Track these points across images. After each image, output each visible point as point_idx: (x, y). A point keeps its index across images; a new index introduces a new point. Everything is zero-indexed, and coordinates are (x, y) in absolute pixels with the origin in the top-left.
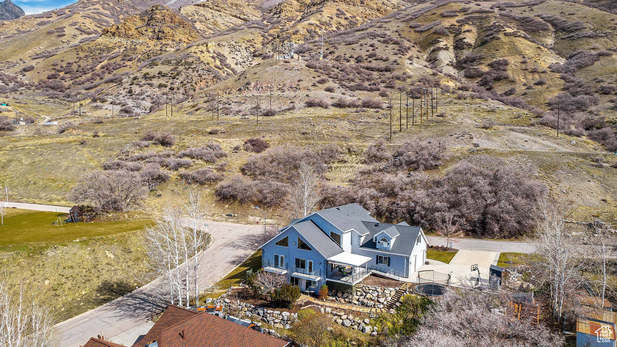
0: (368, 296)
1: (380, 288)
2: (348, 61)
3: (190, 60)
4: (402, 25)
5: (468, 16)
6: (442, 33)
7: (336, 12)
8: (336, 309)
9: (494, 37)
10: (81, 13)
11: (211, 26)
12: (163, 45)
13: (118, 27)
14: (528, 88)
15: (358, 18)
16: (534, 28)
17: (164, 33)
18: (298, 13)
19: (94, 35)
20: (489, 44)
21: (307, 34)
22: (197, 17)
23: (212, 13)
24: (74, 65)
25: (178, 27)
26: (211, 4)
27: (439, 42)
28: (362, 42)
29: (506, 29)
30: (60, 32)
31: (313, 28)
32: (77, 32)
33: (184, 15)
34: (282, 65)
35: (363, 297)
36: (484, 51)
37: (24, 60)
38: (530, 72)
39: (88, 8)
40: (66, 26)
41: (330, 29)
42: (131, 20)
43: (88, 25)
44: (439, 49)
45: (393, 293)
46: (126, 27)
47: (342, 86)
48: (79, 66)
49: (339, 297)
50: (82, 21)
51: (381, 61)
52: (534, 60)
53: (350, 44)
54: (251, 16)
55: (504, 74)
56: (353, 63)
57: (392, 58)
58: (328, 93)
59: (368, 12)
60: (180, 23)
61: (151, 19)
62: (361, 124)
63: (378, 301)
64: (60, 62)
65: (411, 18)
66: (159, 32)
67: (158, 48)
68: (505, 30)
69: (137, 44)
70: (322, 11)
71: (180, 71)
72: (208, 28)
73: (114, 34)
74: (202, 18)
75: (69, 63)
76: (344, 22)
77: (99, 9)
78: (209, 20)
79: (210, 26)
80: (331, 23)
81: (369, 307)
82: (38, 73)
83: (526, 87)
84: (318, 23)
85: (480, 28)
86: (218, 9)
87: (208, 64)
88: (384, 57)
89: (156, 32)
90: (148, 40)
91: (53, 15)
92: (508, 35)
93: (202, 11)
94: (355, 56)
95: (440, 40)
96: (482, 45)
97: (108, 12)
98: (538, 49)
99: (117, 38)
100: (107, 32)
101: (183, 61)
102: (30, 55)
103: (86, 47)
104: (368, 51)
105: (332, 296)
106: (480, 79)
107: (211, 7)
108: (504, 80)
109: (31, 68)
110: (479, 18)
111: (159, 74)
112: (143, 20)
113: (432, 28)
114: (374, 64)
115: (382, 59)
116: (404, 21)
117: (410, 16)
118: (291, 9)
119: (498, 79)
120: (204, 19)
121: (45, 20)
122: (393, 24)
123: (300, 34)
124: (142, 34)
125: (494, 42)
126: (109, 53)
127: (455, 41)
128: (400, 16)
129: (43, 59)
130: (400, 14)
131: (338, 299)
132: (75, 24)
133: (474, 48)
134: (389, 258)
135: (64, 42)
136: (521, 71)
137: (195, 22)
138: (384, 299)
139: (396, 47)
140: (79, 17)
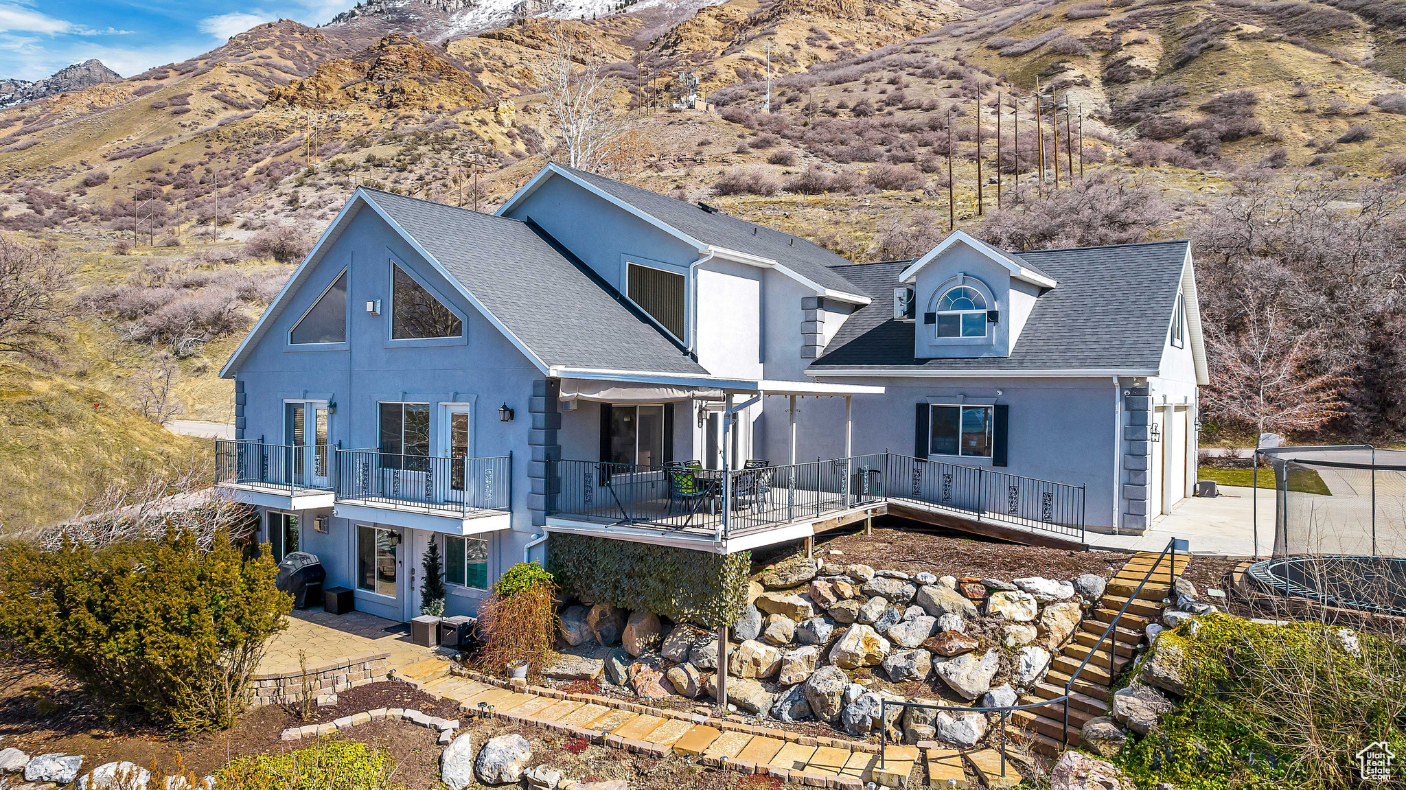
0: (855, 641)
1: (950, 580)
2: (835, 115)
3: (449, 133)
4: (968, 48)
5: (1134, 12)
6: (1069, 52)
7: (807, 34)
8: (576, 742)
9: (1212, 46)
10: (228, 65)
11: (516, 81)
12: (400, 119)
13: (302, 84)
14: (1322, 151)
15: (858, 46)
16: (1313, 27)
17: (403, 92)
18: (717, 44)
19: (253, 110)
20: (1199, 63)
21: (737, 79)
22: (483, 60)
23: (520, 52)
24: (196, 169)
25: (436, 79)
26: (517, 33)
27: (1063, 70)
28: (872, 76)
29: (1240, 25)
30: (179, 105)
31: (750, 66)
32: (216, 105)
33: (455, 57)
34: (663, 116)
35: (812, 651)
36: (1185, 79)
37: (90, 163)
38: (1319, 117)
39: (247, 56)
40: (194, 93)
41: (793, 70)
42: (333, 70)
43: (241, 89)
44: (1065, 85)
45: (1063, 620)
46: (319, 85)
47: (815, 153)
48: (208, 171)
49: (630, 658)
50: (230, 82)
51: (918, 111)
52: (1327, 88)
53: (838, 83)
54: (609, 57)
55: (1249, 124)
56: (845, 117)
57: (945, 104)
58: (777, 167)
59: (884, 32)
60: (441, 72)
61: (379, 63)
62: (863, 210)
63: (941, 686)
64: (166, 165)
65: (988, 33)
66: (392, 91)
67: (388, 126)
68: (1239, 29)
69: (341, 119)
70: (774, 34)
71: (420, 155)
72: (508, 84)
73: (292, 101)
74: (495, 62)
75: (185, 166)
76: (825, 55)
77: (270, 58)
78: (511, 66)
79: (514, 79)
80: (795, 57)
81: (858, 732)
82: (115, 188)
83: (1315, 149)
84: (763, 58)
85: (1169, 34)
86: (535, 42)
87: (492, 142)
88: (926, 103)
89: (387, 91)
90: (366, 110)
91: (171, 73)
92: (1249, 39)
93: (496, 48)
94: (852, 104)
95: (1067, 65)
96: (1178, 69)
97: (290, 63)
98: (1335, 66)
99: (298, 109)
100: (278, 99)
101: (432, 136)
102: (104, 153)
103: (227, 131)
104: (883, 92)
105: (585, 649)
106: (1181, 141)
107: (519, 38)
108: (1250, 137)
109: (102, 179)
110: (1165, 14)
111: (368, 161)
112: (359, 68)
113: (1042, 44)
114: (900, 116)
115: (919, 107)
116: (976, 39)
117: (987, 29)
118: (702, 35)
119: (1231, 137)
120: (500, 65)
121: (152, 83)
122: (944, 45)
123: (720, 80)
124: (356, 99)
125: (1212, 56)
126: (278, 140)
127: (1104, 68)
128: (963, 29)
129: (131, 159)
130: (960, 27)
131: (620, 668)
132: (214, 87)
133: (1158, 78)
134: (1002, 412)
135: (184, 126)
136: (1294, 115)
137: (480, 71)
138: (991, 661)
139: (956, 84)
140: (224, 73)
